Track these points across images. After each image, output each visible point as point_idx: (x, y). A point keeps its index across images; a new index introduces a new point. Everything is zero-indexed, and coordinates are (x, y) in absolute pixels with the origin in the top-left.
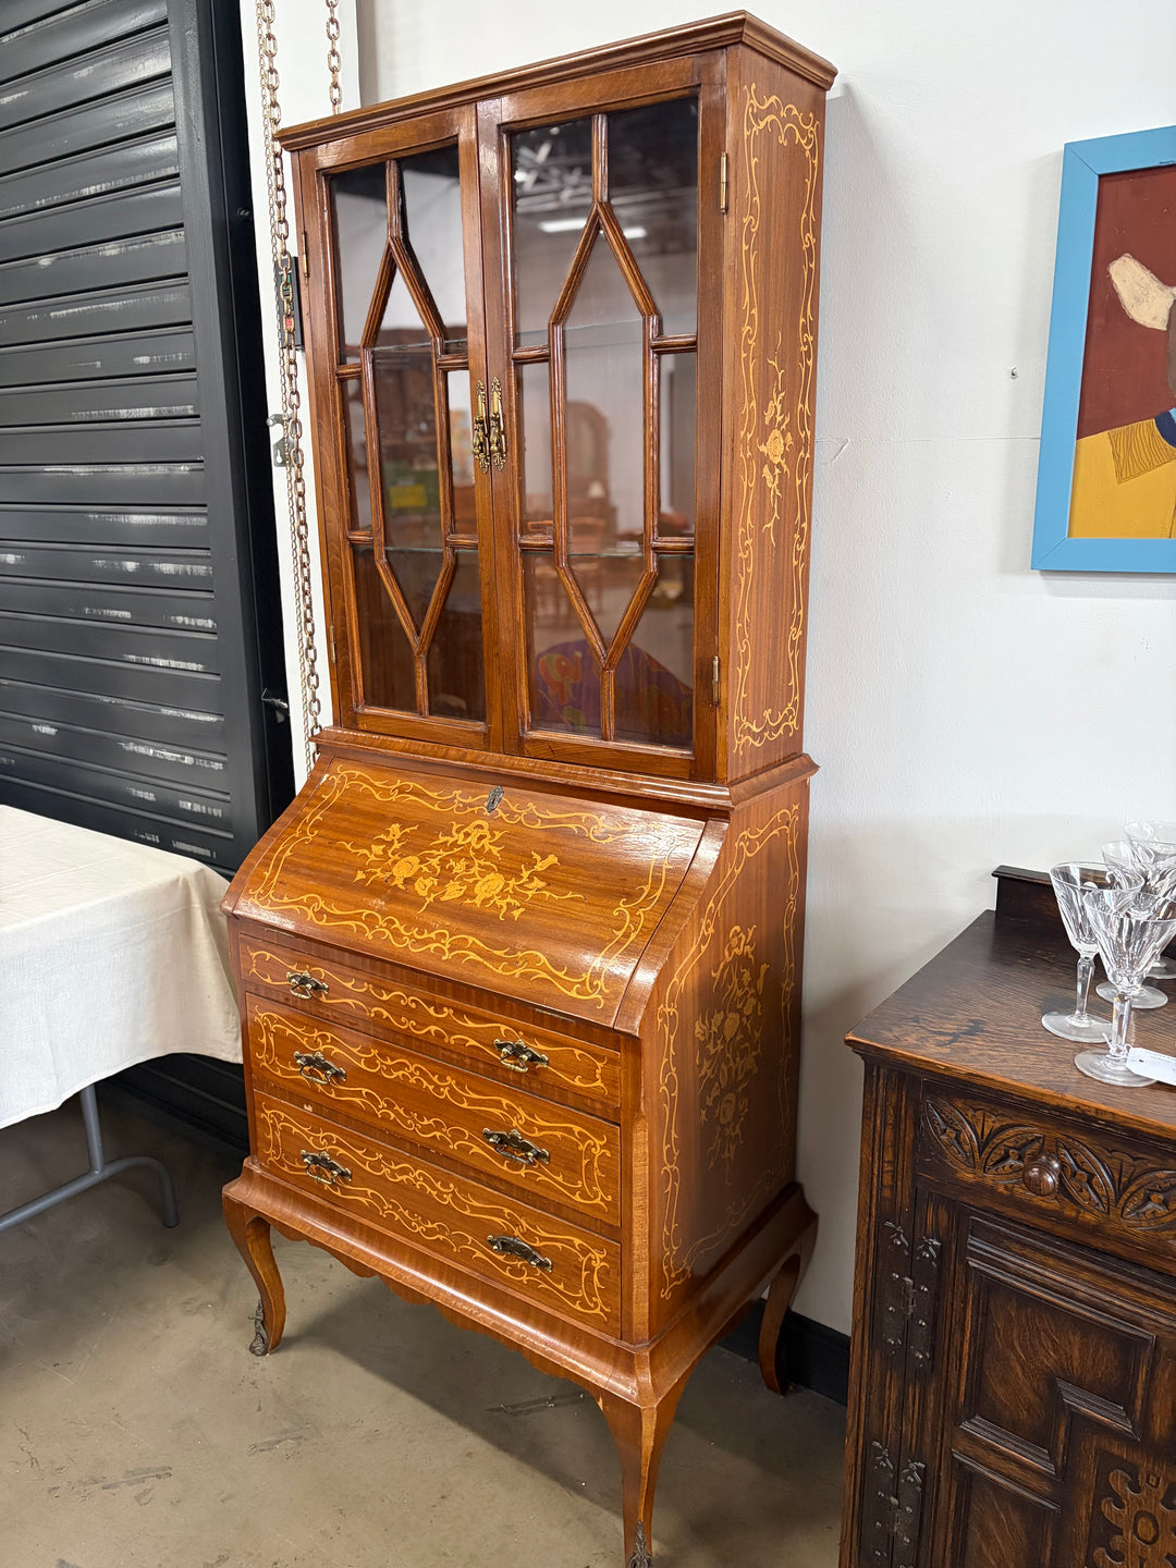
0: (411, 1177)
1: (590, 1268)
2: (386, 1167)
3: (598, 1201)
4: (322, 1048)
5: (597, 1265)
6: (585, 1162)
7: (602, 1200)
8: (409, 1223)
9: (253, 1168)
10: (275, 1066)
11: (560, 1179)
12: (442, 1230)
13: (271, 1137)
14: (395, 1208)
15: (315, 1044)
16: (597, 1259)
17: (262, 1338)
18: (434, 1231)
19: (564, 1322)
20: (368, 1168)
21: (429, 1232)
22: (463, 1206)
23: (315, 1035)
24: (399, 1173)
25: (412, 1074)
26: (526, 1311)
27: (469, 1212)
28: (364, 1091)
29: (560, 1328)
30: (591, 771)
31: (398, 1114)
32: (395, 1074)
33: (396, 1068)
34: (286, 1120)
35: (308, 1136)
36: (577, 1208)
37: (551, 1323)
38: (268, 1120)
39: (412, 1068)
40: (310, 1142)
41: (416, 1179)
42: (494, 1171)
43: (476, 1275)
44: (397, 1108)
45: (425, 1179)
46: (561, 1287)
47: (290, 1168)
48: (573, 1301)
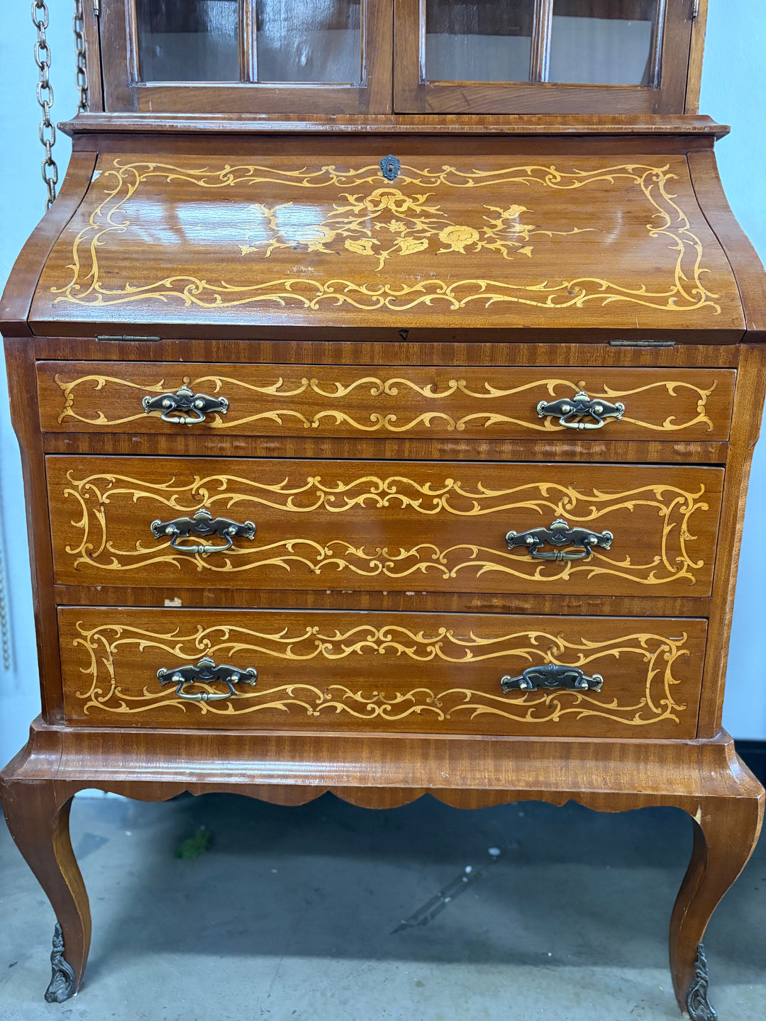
0: (370, 642)
1: (661, 662)
2: (324, 641)
3: (683, 573)
4: (207, 502)
5: (670, 658)
6: (667, 529)
7: (690, 569)
8: (361, 708)
9: (55, 728)
10: (106, 557)
11: (626, 564)
12: (420, 699)
13: (93, 669)
14: (338, 696)
15: (196, 499)
16: (673, 649)
17: (65, 974)
18: (407, 704)
19: (623, 745)
20: (289, 655)
21: (398, 709)
22: (461, 651)
23: (195, 486)
24: (349, 643)
25: (383, 494)
26: (566, 752)
27: (469, 658)
28: (289, 543)
29: (617, 753)
30: (525, 117)
31: (353, 560)
32: (351, 503)
33: (352, 494)
34: (126, 634)
35: (172, 644)
36: (648, 595)
37: (603, 753)
38: (88, 645)
39: (383, 486)
40: (177, 652)
41: (379, 642)
42: (516, 588)
43: (479, 738)
44: (352, 550)
45: (396, 636)
46: (613, 706)
47: (131, 705)
48: (630, 715)
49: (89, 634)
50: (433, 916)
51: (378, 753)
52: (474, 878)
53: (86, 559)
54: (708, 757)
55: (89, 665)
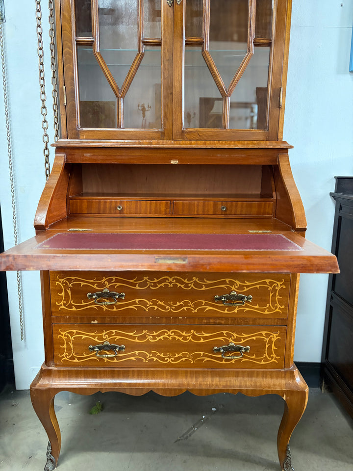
0: (166, 335)
1: (270, 342)
2: (149, 335)
3: (277, 310)
4: (108, 286)
5: (274, 340)
6: (271, 295)
7: (280, 308)
8: (163, 359)
9: (50, 368)
10: (70, 306)
11: (257, 307)
12: (184, 356)
13: (65, 346)
14: (154, 355)
15: (103, 285)
16: (275, 337)
17: (51, 460)
18: (179, 358)
19: (257, 371)
20: (137, 340)
21: (176, 359)
22: (199, 339)
23: (103, 281)
24: (158, 336)
25: (171, 283)
26: (237, 374)
27: (202, 341)
28: (137, 301)
29: (255, 375)
30: (221, 142)
31: (160, 306)
32: (159, 286)
33: (159, 283)
34: (77, 333)
35: (94, 337)
36: (265, 317)
37: (250, 374)
38: (63, 337)
39: (171, 280)
40: (96, 339)
41: (169, 336)
42: (219, 315)
43: (206, 370)
44: (159, 302)
45: (176, 333)
46: (254, 357)
47: (79, 359)
48: (260, 361)
49: (64, 333)
50: (190, 435)
51: (169, 376)
52: (206, 420)
53: (64, 307)
54: (288, 375)
55: (63, 345)
